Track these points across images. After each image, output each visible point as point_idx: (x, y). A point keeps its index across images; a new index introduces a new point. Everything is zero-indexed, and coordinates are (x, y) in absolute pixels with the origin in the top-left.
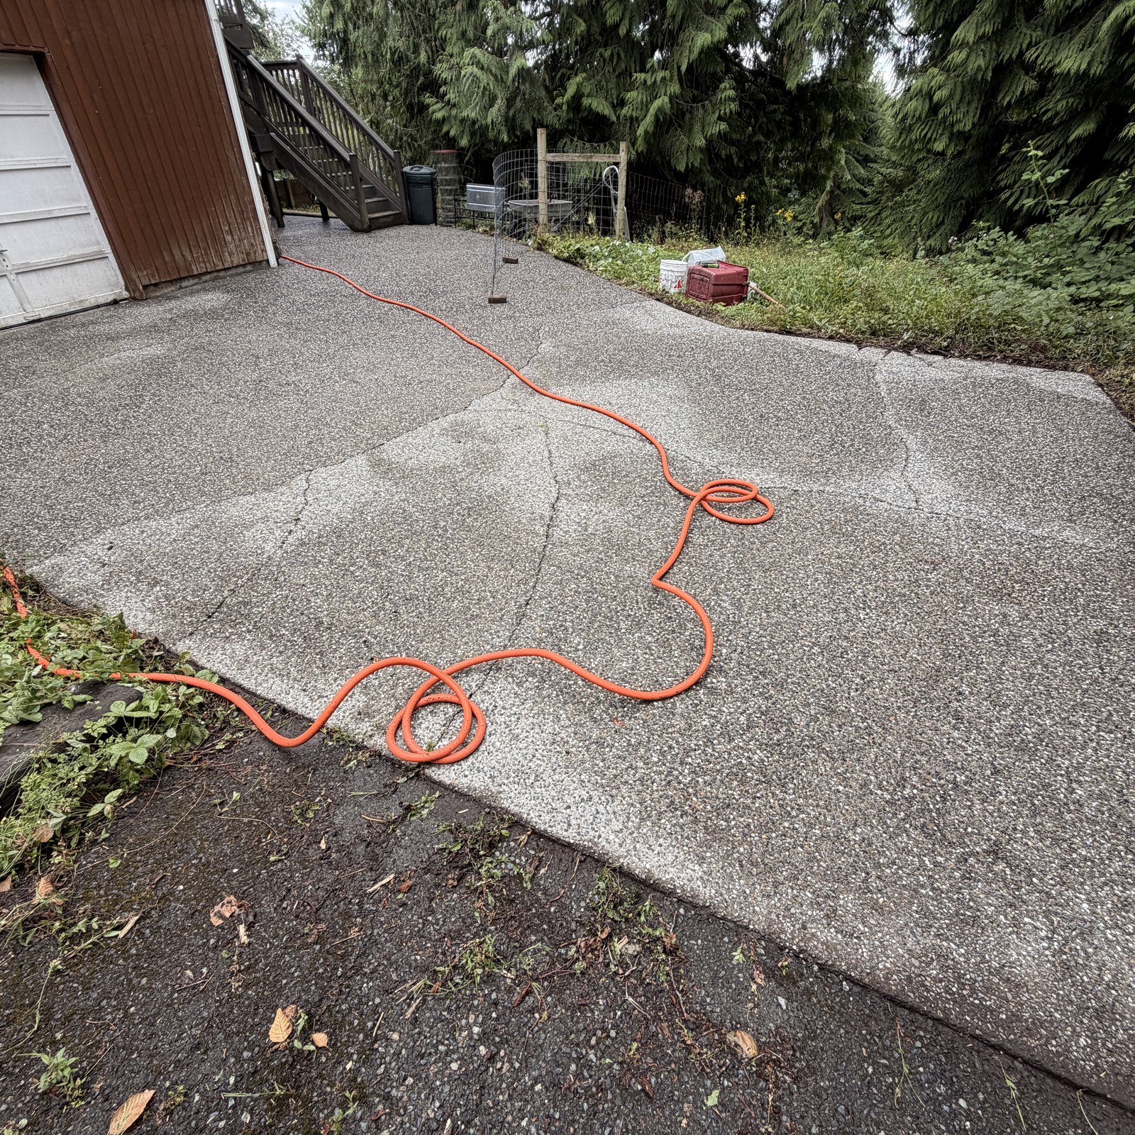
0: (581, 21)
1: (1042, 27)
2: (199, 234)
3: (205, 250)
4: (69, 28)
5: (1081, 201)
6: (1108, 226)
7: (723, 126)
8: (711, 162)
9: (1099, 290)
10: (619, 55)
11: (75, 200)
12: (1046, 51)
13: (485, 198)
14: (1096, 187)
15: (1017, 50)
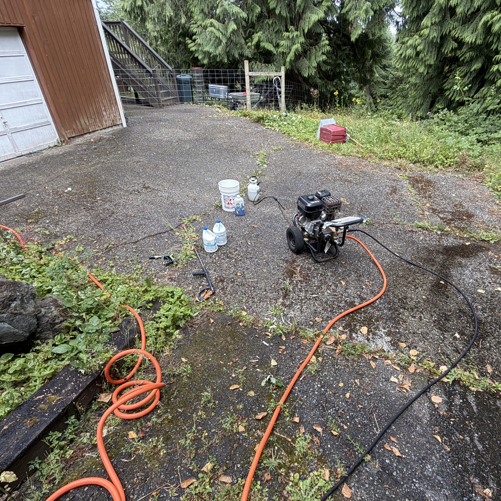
0: (258, 6)
1: (457, 21)
2: (92, 112)
3: (94, 119)
4: (34, 15)
5: (477, 97)
6: (489, 109)
7: (324, 57)
8: (319, 73)
9: (487, 136)
10: (275, 22)
11: (36, 97)
12: (459, 32)
13: (218, 92)
14: (483, 91)
15: (448, 30)
